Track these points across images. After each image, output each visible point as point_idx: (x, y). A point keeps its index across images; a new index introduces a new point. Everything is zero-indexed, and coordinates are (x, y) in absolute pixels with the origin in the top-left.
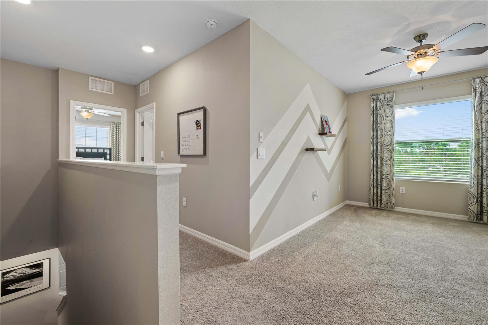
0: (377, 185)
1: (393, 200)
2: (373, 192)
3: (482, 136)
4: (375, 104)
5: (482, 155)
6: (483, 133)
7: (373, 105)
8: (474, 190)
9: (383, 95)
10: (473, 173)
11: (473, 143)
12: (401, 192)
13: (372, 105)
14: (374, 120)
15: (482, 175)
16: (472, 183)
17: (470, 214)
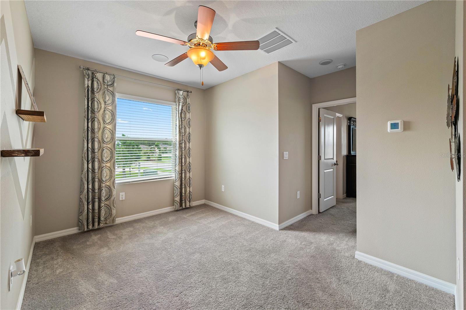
0: (93, 198)
1: (114, 212)
2: (88, 208)
3: (182, 138)
4: (90, 82)
5: (182, 154)
6: (183, 136)
7: (88, 83)
8: (178, 184)
9: (101, 74)
10: (177, 169)
11: (177, 144)
12: (121, 199)
13: (86, 82)
14: (90, 105)
15: (182, 170)
16: (177, 178)
17: (176, 204)
